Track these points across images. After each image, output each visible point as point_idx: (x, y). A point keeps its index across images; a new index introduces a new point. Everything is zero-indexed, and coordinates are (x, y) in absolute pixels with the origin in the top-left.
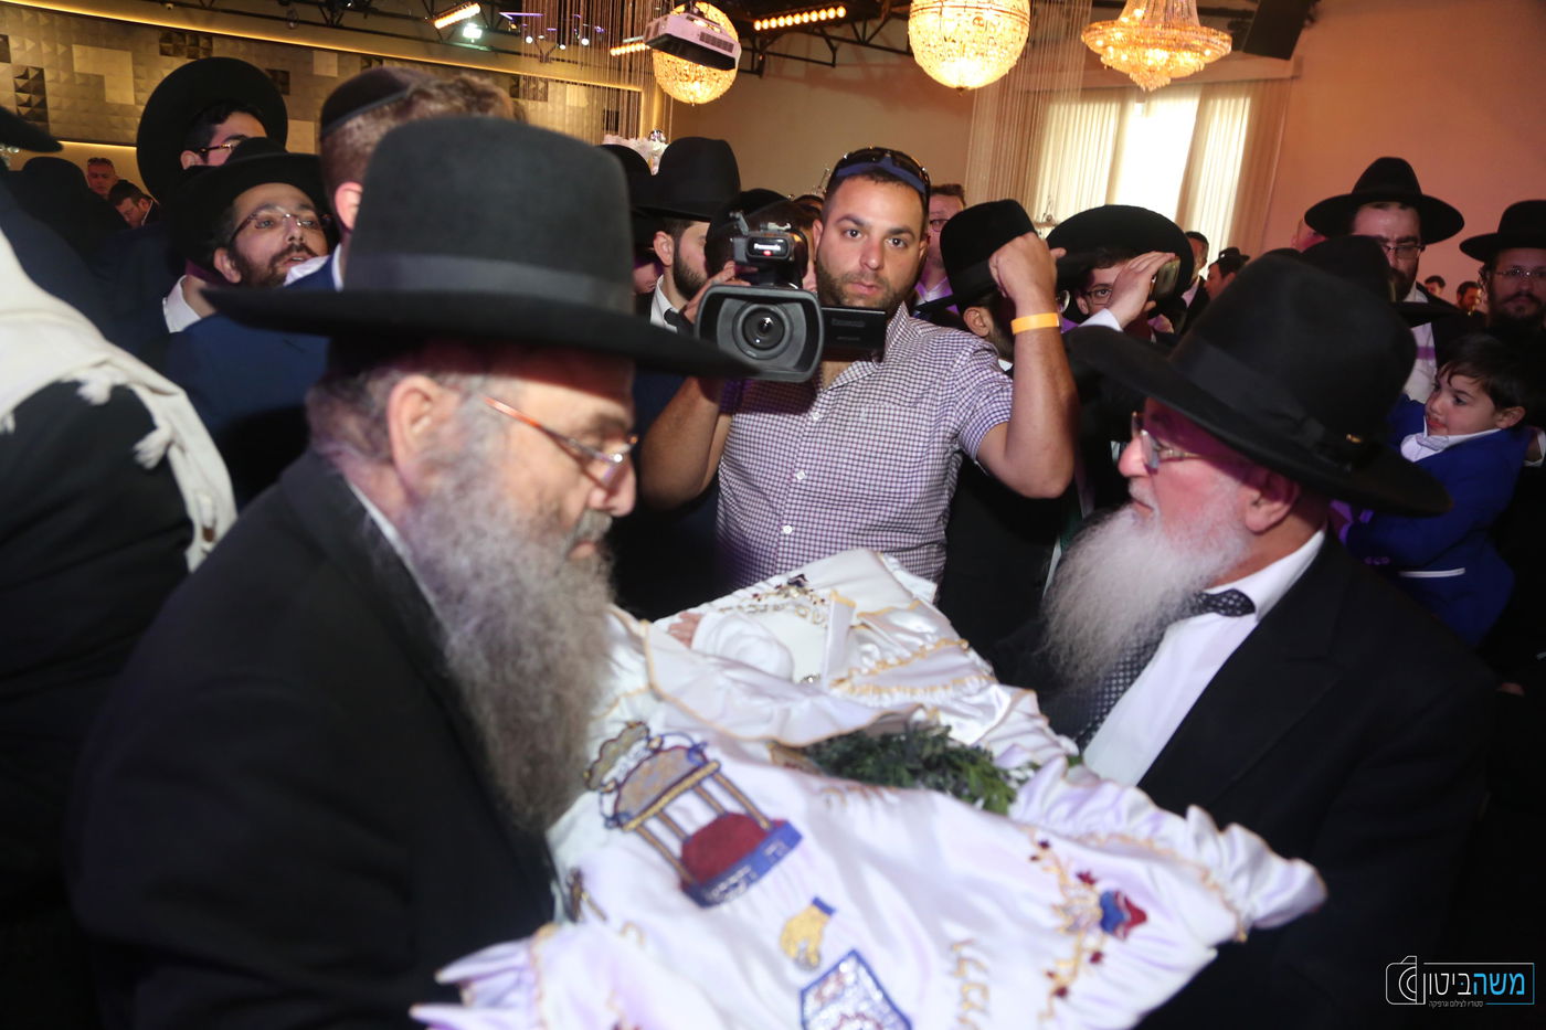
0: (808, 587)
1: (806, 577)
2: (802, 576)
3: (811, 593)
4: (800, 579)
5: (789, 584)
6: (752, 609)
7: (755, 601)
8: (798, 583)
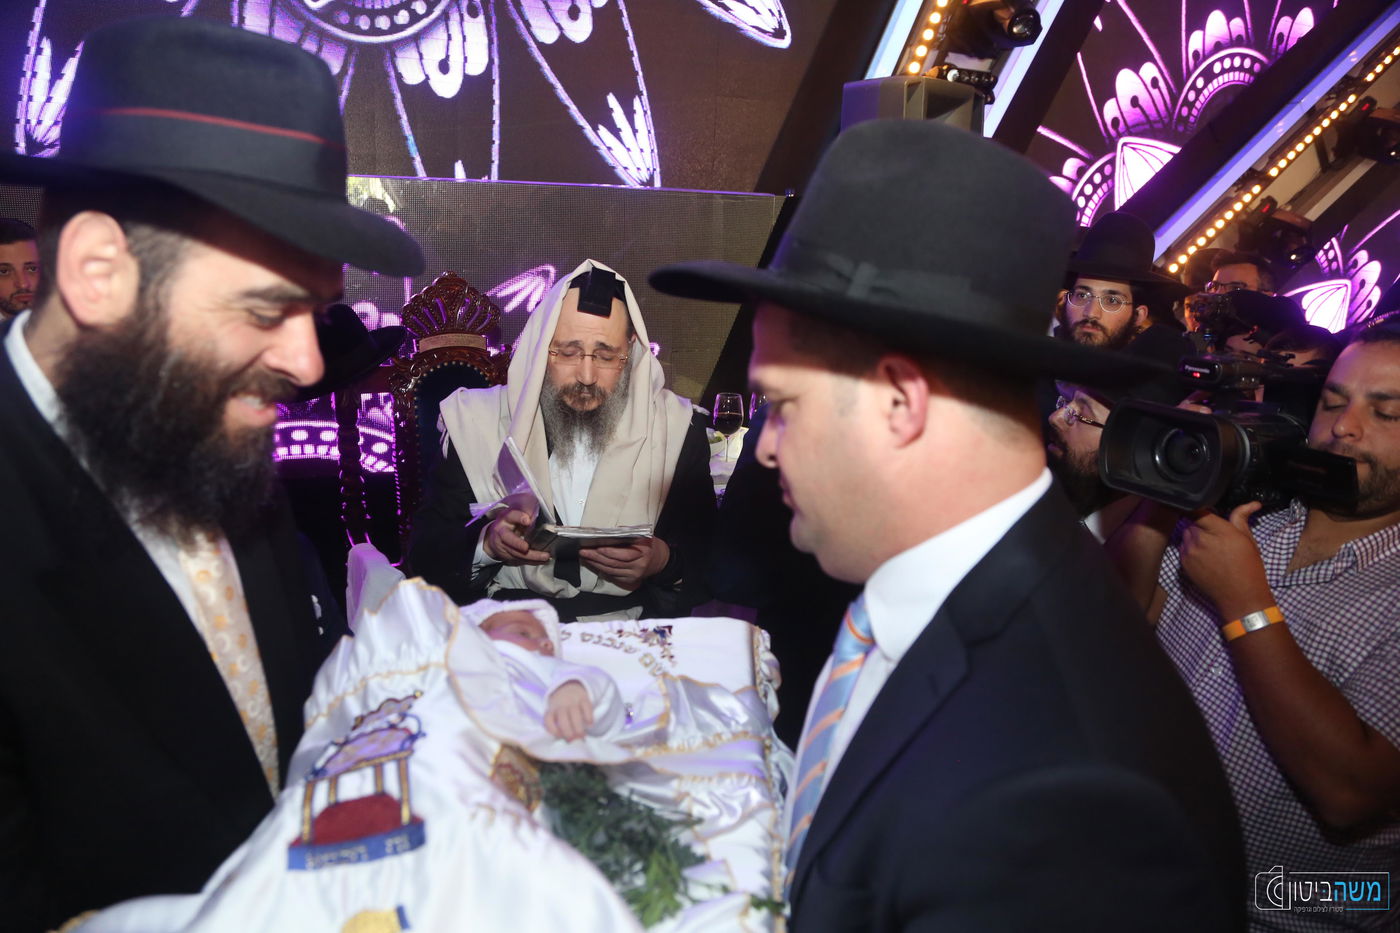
0: (669, 640)
1: (673, 631)
2: (670, 628)
3: (667, 646)
4: (667, 630)
5: (655, 630)
6: (609, 643)
7: (616, 637)
8: (661, 632)
